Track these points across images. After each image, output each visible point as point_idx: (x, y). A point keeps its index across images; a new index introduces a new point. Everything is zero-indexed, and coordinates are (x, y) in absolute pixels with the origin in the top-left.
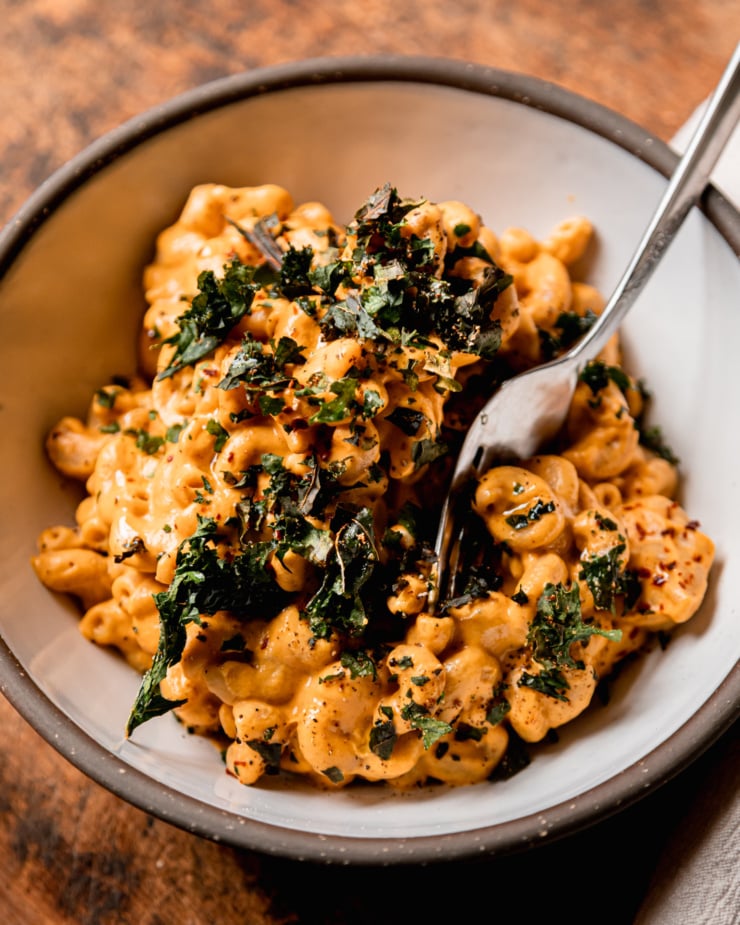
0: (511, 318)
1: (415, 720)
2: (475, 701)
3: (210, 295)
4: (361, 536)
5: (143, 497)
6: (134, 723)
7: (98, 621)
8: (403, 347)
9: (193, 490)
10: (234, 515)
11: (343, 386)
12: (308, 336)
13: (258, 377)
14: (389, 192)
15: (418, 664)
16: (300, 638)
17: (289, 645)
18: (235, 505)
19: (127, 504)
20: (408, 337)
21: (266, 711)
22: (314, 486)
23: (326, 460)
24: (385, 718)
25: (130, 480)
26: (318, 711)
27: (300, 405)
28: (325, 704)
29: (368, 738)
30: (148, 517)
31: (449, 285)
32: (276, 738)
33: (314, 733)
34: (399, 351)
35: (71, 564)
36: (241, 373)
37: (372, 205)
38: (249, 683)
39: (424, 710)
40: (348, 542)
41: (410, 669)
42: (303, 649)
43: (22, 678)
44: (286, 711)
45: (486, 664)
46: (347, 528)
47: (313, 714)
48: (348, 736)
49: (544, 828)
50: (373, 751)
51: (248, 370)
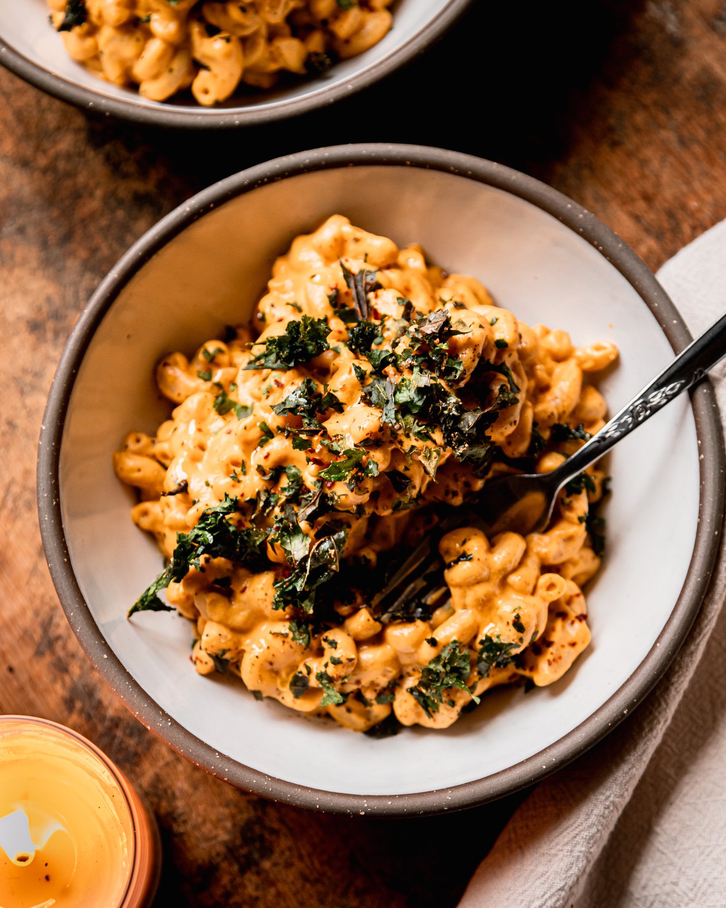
0: (508, 426)
1: (322, 684)
2: (373, 684)
3: (293, 338)
4: (332, 552)
5: (202, 448)
6: (135, 609)
7: (145, 513)
8: (411, 434)
9: (233, 468)
10: (254, 497)
11: (354, 452)
12: (352, 394)
13: (302, 414)
14: (444, 319)
15: (340, 649)
16: (267, 598)
17: (259, 600)
18: (257, 490)
19: (189, 450)
20: (418, 429)
21: (226, 637)
22: (314, 504)
23: (330, 488)
24: (305, 672)
25: (200, 430)
26: (261, 650)
27: (321, 451)
28: (268, 648)
29: (290, 679)
30: (200, 466)
31: (461, 403)
32: (227, 656)
33: (253, 665)
34: (408, 436)
35: (139, 470)
36: (292, 407)
37: (430, 321)
38: (222, 613)
39: (331, 680)
40: (321, 552)
41: (333, 649)
42: (267, 606)
43: (65, 563)
44: (243, 638)
45: (390, 666)
46: (325, 541)
47: (257, 651)
48: (277, 673)
49: (365, 809)
50: (291, 689)
51: (298, 406)
